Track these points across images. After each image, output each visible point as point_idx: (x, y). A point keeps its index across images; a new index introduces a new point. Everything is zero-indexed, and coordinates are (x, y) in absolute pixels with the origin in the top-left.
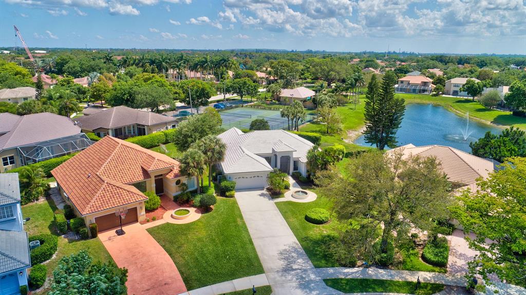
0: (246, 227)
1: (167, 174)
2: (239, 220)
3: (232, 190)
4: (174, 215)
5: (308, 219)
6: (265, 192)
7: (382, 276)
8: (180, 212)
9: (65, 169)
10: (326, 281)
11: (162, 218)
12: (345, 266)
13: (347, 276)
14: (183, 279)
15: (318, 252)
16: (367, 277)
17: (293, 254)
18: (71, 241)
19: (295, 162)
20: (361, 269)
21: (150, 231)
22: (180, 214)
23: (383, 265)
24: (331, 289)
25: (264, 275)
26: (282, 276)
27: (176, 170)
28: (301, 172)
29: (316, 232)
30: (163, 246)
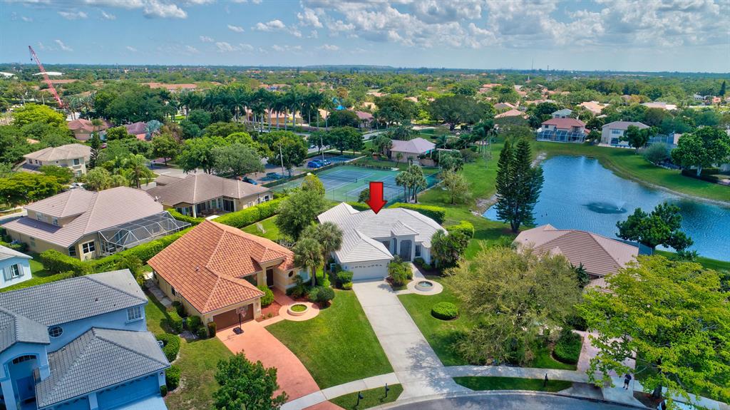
0: (369, 324)
1: (279, 265)
2: (360, 315)
3: (349, 282)
4: (290, 310)
5: (435, 314)
6: (384, 282)
7: (512, 374)
8: (296, 308)
9: (163, 260)
10: (456, 379)
11: (278, 314)
12: (475, 364)
13: (477, 373)
14: (314, 378)
15: (446, 350)
16: (497, 375)
17: (421, 352)
18: (189, 341)
19: (416, 247)
20: (491, 367)
21: (269, 329)
22: (298, 310)
23: (513, 362)
24: (461, 386)
25: (393, 373)
26: (411, 374)
27: (289, 261)
28: (424, 258)
29: (444, 328)
30: (287, 346)
